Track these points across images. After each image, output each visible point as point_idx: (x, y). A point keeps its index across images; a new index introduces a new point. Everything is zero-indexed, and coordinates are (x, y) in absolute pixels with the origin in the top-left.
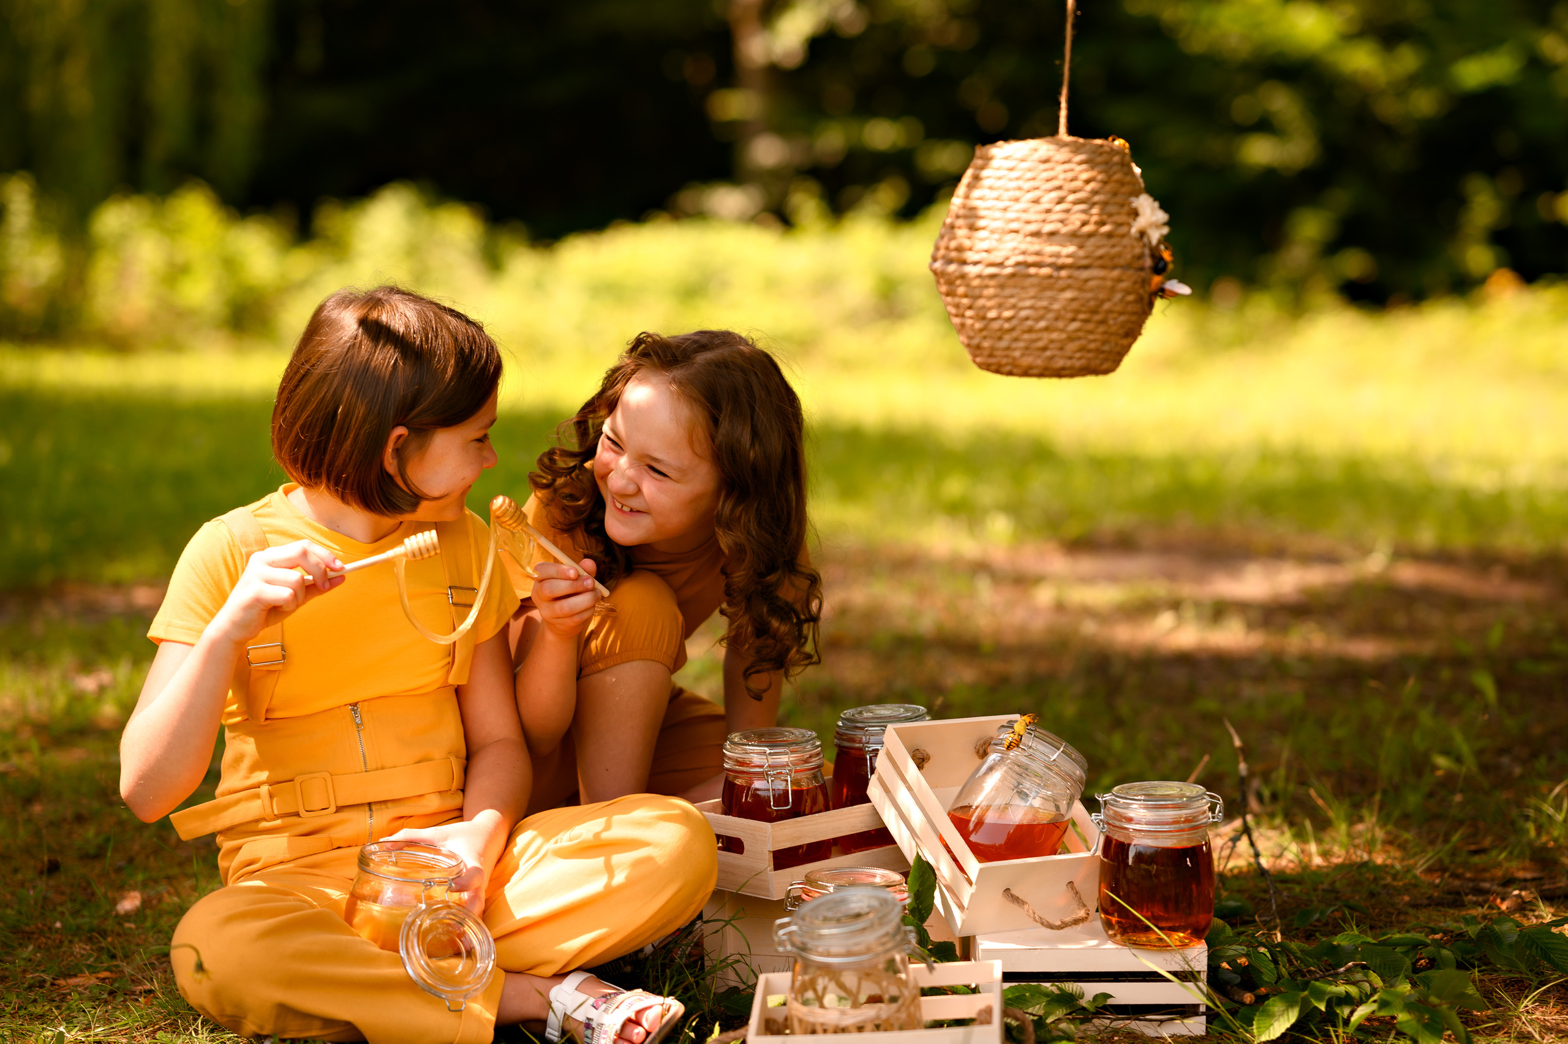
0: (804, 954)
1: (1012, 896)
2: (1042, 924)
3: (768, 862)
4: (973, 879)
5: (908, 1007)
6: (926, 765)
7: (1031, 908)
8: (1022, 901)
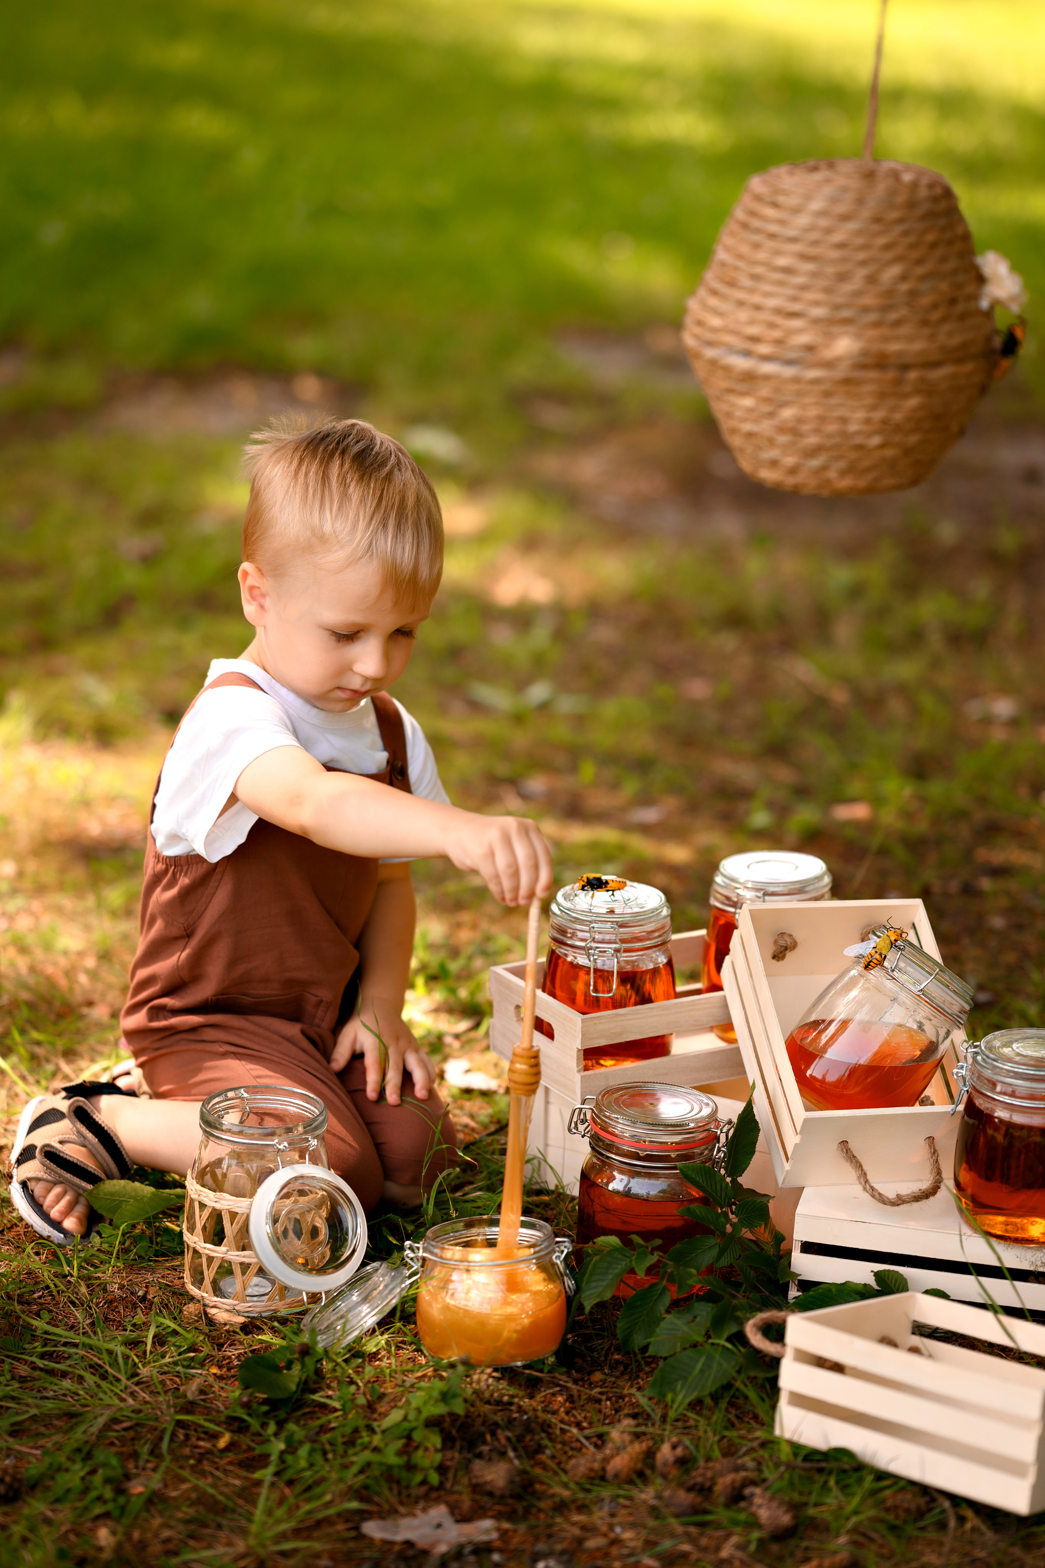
1: (848, 1151)
2: (874, 1196)
3: (574, 1061)
4: (801, 1127)
6: (789, 955)
7: (865, 1174)
8: (857, 1162)
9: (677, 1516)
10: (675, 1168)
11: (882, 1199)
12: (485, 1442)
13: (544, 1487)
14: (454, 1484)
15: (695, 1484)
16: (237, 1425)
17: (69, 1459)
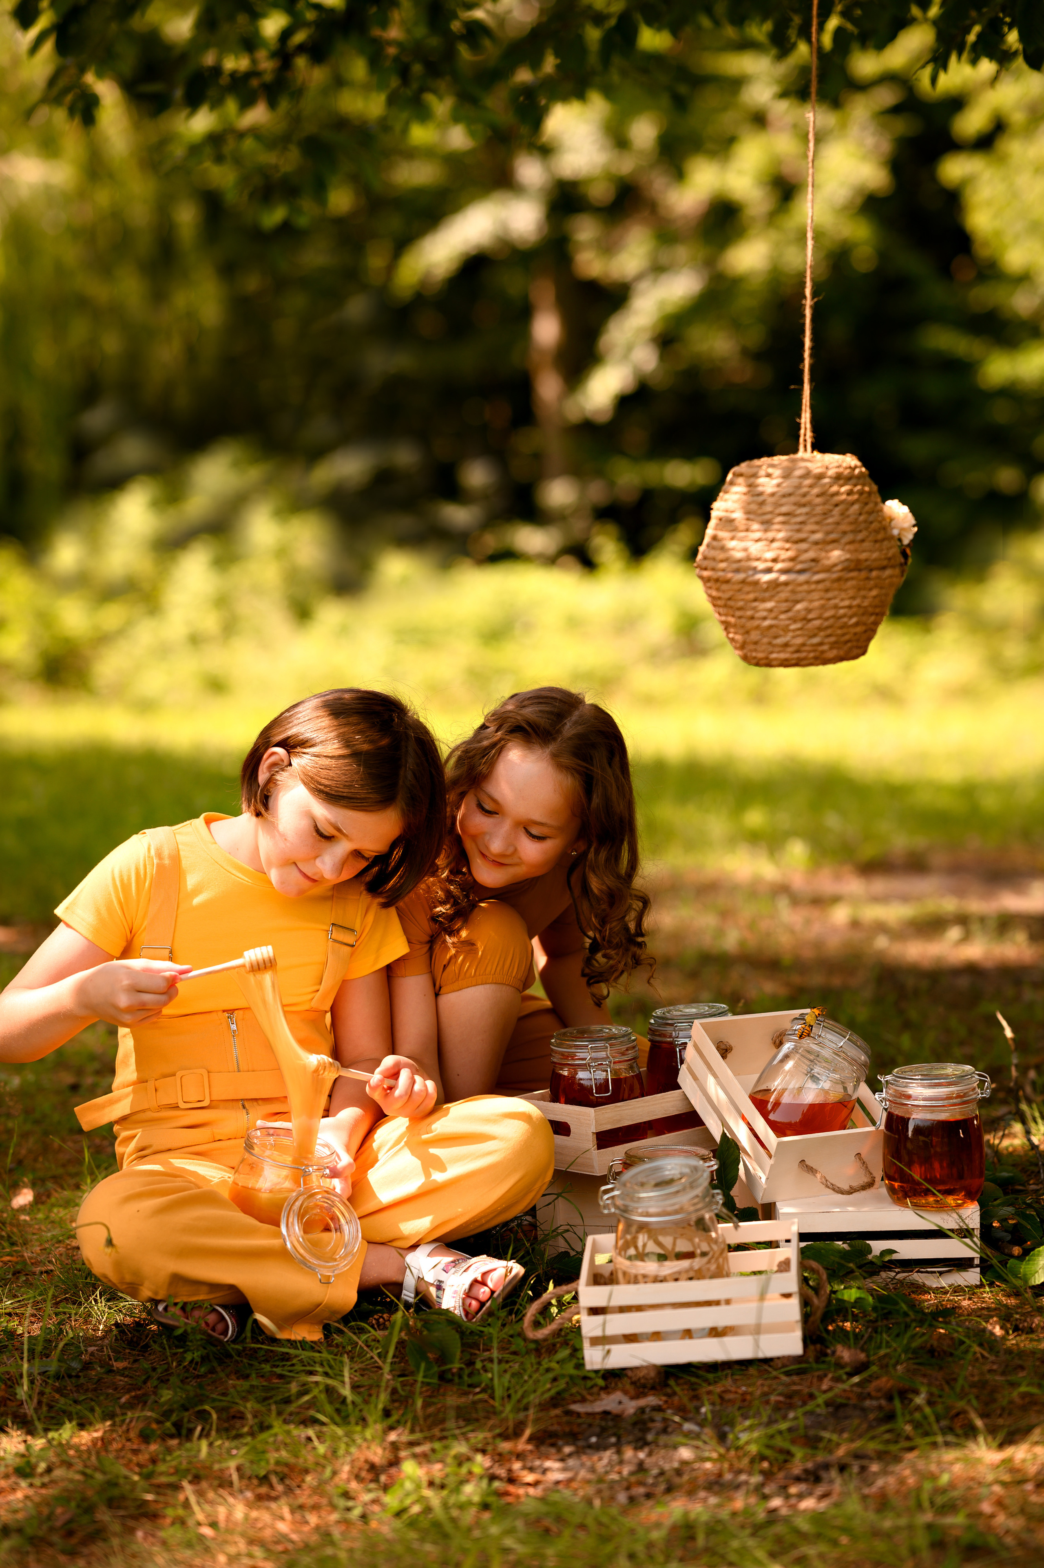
0: (626, 1215)
1: (807, 1166)
2: (834, 1190)
3: (590, 1143)
4: (773, 1152)
5: (717, 1259)
6: (731, 1054)
7: (824, 1178)
8: (816, 1171)
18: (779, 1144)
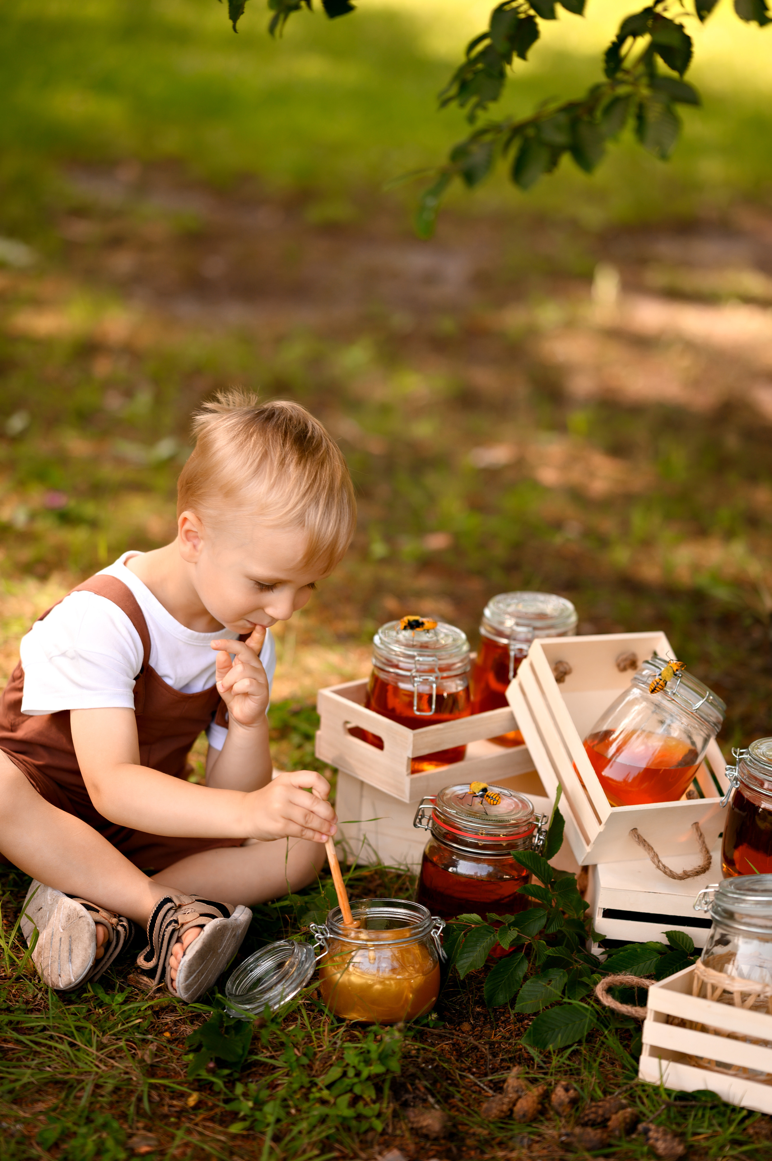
1: (638, 836)
2: (665, 873)
3: (403, 768)
4: (604, 820)
6: (568, 678)
7: (656, 855)
8: (649, 845)
9: (589, 1150)
10: (509, 854)
11: (672, 875)
12: (407, 1091)
13: (466, 1128)
14: (394, 1129)
15: (589, 1120)
16: (202, 1086)
17: (75, 1124)
18: (612, 815)
